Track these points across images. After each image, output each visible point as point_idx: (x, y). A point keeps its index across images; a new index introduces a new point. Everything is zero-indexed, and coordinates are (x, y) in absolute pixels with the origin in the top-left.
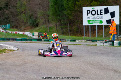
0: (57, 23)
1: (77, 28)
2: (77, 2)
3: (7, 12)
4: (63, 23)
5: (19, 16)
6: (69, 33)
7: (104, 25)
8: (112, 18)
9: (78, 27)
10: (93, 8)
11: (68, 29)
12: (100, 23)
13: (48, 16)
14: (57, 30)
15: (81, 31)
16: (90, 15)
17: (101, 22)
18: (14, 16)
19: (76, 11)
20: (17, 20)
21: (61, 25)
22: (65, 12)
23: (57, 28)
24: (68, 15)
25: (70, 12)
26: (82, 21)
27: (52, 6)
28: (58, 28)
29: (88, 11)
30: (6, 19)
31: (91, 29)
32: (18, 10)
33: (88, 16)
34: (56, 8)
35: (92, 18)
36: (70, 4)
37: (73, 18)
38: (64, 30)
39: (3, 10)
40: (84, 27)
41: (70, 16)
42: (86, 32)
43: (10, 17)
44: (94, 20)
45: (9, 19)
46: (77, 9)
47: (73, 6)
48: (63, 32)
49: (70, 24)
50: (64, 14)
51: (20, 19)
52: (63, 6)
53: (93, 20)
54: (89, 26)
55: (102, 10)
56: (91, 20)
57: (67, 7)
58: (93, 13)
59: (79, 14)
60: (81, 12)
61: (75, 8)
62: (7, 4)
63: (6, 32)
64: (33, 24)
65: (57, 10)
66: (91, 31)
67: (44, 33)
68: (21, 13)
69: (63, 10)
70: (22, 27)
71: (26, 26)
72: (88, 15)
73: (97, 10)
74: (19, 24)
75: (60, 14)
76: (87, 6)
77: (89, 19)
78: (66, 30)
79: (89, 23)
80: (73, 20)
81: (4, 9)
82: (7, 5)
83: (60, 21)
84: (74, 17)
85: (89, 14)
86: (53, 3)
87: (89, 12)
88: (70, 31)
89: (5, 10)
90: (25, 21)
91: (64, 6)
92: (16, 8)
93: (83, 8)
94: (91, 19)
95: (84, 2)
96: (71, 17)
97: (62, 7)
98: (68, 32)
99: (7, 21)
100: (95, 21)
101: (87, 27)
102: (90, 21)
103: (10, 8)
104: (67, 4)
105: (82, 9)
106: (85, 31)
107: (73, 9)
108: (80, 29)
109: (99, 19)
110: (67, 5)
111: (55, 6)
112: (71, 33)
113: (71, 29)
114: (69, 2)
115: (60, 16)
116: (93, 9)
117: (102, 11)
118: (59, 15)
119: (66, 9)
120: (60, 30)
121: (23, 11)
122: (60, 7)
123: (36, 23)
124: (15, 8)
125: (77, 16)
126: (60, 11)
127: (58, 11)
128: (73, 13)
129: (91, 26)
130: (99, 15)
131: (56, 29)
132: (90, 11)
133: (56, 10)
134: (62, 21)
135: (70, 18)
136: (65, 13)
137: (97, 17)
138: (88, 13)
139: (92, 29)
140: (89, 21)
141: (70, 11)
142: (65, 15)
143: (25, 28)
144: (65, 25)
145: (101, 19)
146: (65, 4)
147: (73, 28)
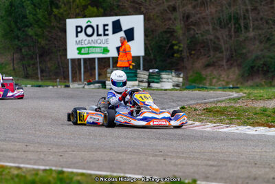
0: (15, 56)
1: (56, 65)
2: (54, 10)
4: (26, 55)
6: (39, 76)
7: (113, 58)
9: (58, 63)
10: (89, 21)
11: (37, 69)
12: (103, 53)
14: (14, 69)
15: (64, 72)
16: (82, 35)
17: (106, 50)
19: (53, 27)
21: (22, 59)
22: (30, 32)
23: (13, 66)
24: (37, 38)
25: (40, 30)
26: (65, 50)
28: (16, 66)
29: (77, 27)
31: (85, 68)
33: (78, 39)
34: (12, 22)
35: (86, 42)
36: (40, 13)
37: (47, 42)
38: (28, 69)
40: (70, 61)
41: (40, 40)
42: (76, 72)
44: (91, 47)
46: (54, 23)
47: (47, 16)
48: (27, 74)
49: (41, 56)
50: (27, 35)
52: (25, 17)
53: (89, 47)
54: (80, 60)
55: (107, 25)
56: (84, 48)
57: (35, 20)
58: (89, 31)
59: (60, 34)
60: (64, 31)
61: (50, 21)
65: (13, 25)
66: (85, 72)
69: (27, 26)
72: (77, 36)
73: (97, 26)
75: (19, 35)
77: (80, 46)
78: (33, 70)
79: (80, 53)
80: (47, 47)
83: (21, 50)
84: (49, 41)
85: (79, 34)
86: (4, 12)
87: (79, 29)
88: (42, 71)
91: (27, 18)
93: (68, 20)
94: (84, 46)
95: (70, 8)
96: (43, 42)
97: (25, 20)
98: (37, 74)
100: (93, 50)
101: (77, 63)
102: (83, 50)
104: (34, 13)
105: (65, 24)
106: (72, 71)
107: (47, 24)
108: (63, 68)
109: (102, 45)
110: (35, 15)
111: (9, 18)
112: (43, 76)
113: (44, 68)
114: (38, 10)
115: (19, 40)
116: (89, 24)
117: (106, 28)
118: (18, 38)
119: (31, 25)
120: (21, 69)
122: (19, 21)
125: (55, 39)
126: (20, 30)
127: (16, 29)
128: (47, 33)
129: (85, 59)
130: (101, 35)
131: (12, 68)
132: (81, 27)
133: (10, 26)
134: (23, 51)
135: (40, 44)
136: (30, 34)
137: (97, 42)
138: (77, 33)
139: (89, 68)
140: (79, 49)
141: (41, 27)
142: (31, 36)
144: (32, 58)
145: (105, 45)
146: (30, 13)
147: (49, 65)
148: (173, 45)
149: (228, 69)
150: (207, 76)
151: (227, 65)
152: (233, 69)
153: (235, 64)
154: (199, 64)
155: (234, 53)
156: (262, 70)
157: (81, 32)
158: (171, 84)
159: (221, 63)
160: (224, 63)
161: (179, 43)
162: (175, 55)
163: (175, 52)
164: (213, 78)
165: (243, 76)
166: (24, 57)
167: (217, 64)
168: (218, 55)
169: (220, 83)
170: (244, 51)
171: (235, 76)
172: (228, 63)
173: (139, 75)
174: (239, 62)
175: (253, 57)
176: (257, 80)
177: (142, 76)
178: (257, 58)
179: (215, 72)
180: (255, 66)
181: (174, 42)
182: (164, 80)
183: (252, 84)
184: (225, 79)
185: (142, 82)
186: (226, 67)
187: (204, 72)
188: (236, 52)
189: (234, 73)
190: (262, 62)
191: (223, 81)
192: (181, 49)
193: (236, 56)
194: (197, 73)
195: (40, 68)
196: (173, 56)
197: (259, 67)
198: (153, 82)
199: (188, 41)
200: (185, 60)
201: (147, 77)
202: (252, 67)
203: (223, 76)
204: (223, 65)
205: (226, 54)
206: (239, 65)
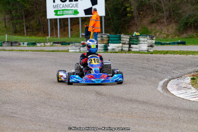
0: (6, 17)
1: (38, 23)
4: (15, 16)
6: (25, 32)
7: (81, 18)
8: (93, 5)
9: (39, 21)
11: (23, 26)
12: (74, 14)
14: (6, 27)
15: (44, 28)
17: (76, 12)
21: (12, 19)
23: (5, 24)
24: (23, 3)
26: (45, 12)
28: (7, 25)
31: (60, 25)
33: (55, 4)
35: (61, 6)
37: (31, 6)
38: (17, 26)
40: (49, 20)
41: (25, 5)
42: (53, 29)
44: (65, 10)
48: (16, 30)
49: (26, 16)
50: (16, 1)
53: (63, 10)
54: (57, 19)
56: (60, 10)
66: (60, 28)
72: (54, 2)
75: (10, 1)
77: (56, 9)
78: (20, 27)
79: (56, 15)
80: (31, 10)
83: (11, 12)
84: (33, 5)
85: (56, 1)
88: (27, 28)
94: (60, 9)
96: (28, 6)
98: (23, 30)
100: (67, 12)
101: (53, 22)
102: (59, 12)
106: (51, 27)
108: (43, 25)
109: (73, 8)
112: (28, 32)
113: (28, 25)
115: (9, 5)
118: (9, 3)
120: (11, 26)
125: (37, 4)
129: (60, 19)
130: (72, 1)
131: (4, 26)
134: (13, 12)
135: (26, 7)
137: (69, 6)
139: (62, 25)
140: (56, 12)
142: (19, 2)
144: (19, 18)
145: (76, 8)
147: (32, 23)
148: (127, 7)
149: (168, 25)
150: (152, 30)
151: (166, 22)
152: (171, 25)
153: (173, 21)
154: (145, 21)
155: (172, 14)
156: (194, 26)
158: (147, 45)
159: (162, 20)
160: (165, 20)
161: (131, 6)
162: (128, 15)
163: (127, 13)
164: (157, 32)
165: (179, 30)
166: (13, 18)
167: (159, 21)
168: (161, 14)
169: (162, 35)
170: (180, 11)
171: (173, 30)
172: (167, 20)
173: (122, 39)
174: (176, 19)
175: (187, 16)
176: (190, 33)
177: (125, 39)
178: (190, 16)
179: (158, 28)
180: (188, 23)
181: (127, 5)
182: (141, 42)
183: (186, 36)
184: (166, 32)
185: (124, 44)
186: (166, 23)
187: (149, 28)
188: (173, 12)
189: (173, 27)
190: (193, 20)
191: (165, 34)
192: (132, 10)
193: (173, 15)
194: (144, 28)
195: (26, 25)
196: (126, 15)
197: (191, 23)
198: (133, 44)
199: (138, 4)
200: (135, 19)
201: (128, 40)
202: (186, 24)
203: (164, 30)
204: (164, 22)
205: (166, 14)
206: (176, 22)
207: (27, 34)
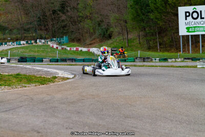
0: (140, 33)
1: (171, 40)
3: (64, 17)
4: (149, 33)
5: (82, 24)
6: (158, 48)
9: (172, 38)
10: (195, 8)
11: (157, 42)
13: (126, 22)
14: (140, 43)
15: (176, 45)
16: (190, 19)
18: (74, 23)
19: (168, 13)
20: (79, 30)
21: (146, 36)
22: (152, 16)
24: (156, 20)
25: (159, 15)
26: (178, 29)
27: (131, 6)
28: (141, 41)
29: (186, 12)
30: (62, 29)
31: (192, 41)
32: (81, 14)
33: (187, 21)
34: (138, 9)
35: (193, 23)
36: (159, 3)
37: (164, 24)
38: (150, 43)
39: (58, 14)
40: (181, 37)
41: (159, 22)
42: (185, 45)
43: (68, 25)
44: (196, 27)
45: (66, 29)
46: (169, 10)
47: (164, 5)
48: (150, 46)
49: (159, 33)
50: (150, 18)
51: (84, 27)
52: (148, 5)
53: (195, 27)
54: (189, 36)
56: (191, 27)
57: (155, 8)
58: (195, 15)
59: (174, 18)
60: (177, 15)
61: (166, 9)
62: (63, 4)
63: (62, 48)
64: (104, 34)
65: (139, 12)
66: (192, 44)
67: (120, 49)
68: (86, 18)
69: (149, 12)
70: (86, 39)
71: (93, 38)
72: (186, 19)
73: (201, 11)
74: (82, 36)
75: (144, 18)
76: (185, 5)
77: (188, 26)
78: (154, 44)
79: (188, 31)
80: (164, 27)
81: (59, 12)
82: (63, 7)
83: (145, 30)
84: (166, 22)
85: (187, 18)
86: (133, 2)
87: (188, 14)
88: (160, 44)
89: (61, 14)
90: (92, 31)
92: (78, 11)
93: (179, 8)
96: (161, 23)
97: (148, 8)
98: (156, 46)
99: (65, 31)
100: (198, 29)
101: (185, 38)
102: (190, 29)
103: (68, 11)
104: (154, 2)
105: (177, 10)
106: (183, 43)
107: (164, 10)
108: (176, 42)
109: (204, 25)
110: (155, 4)
111: (137, 7)
112: (161, 48)
113: (162, 42)
115: (144, 22)
116: (195, 10)
118: (143, 20)
119: (152, 11)
120: (145, 43)
121: (88, 15)
122: (143, 8)
123: (108, 33)
124: (75, 11)
125: (170, 21)
126: (144, 14)
127: (142, 15)
128: (164, 17)
129: (191, 35)
130: (203, 18)
131: (138, 42)
132: (189, 12)
133: (137, 12)
134: (147, 29)
135: (159, 25)
136: (152, 17)
137: (200, 23)
138: (186, 16)
139: (194, 41)
140: (188, 28)
141: (160, 13)
142: (152, 19)
143: (92, 42)
144: (153, 35)
146: (151, 2)
147: (165, 40)
157: (189, 16)
166: (147, 34)
195: (159, 42)
207: (160, 51)
